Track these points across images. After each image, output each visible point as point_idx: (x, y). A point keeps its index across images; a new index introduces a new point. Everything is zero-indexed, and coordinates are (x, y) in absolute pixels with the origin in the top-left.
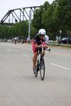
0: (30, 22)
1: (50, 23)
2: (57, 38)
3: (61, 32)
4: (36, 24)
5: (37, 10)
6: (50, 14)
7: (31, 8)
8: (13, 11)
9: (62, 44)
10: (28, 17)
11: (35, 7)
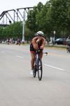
0: (24, 23)
1: (44, 24)
2: (51, 39)
3: (55, 32)
4: (30, 25)
5: (31, 11)
6: (44, 15)
7: (25, 9)
8: (7, 12)
9: (56, 45)
10: (22, 18)
11: (28, 8)
